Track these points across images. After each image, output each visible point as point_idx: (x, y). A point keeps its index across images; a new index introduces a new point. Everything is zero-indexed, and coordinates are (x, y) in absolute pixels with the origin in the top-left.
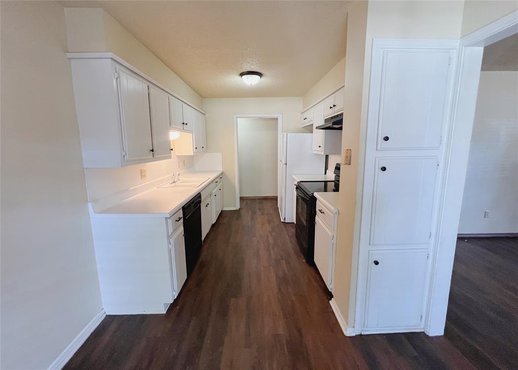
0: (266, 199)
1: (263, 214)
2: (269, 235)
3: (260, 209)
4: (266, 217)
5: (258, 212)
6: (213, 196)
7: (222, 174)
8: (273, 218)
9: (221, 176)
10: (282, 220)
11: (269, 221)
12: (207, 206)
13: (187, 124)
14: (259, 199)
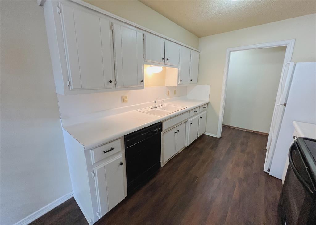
0: (255, 133)
1: (242, 151)
2: (237, 184)
3: (242, 144)
4: (246, 156)
5: (239, 148)
6: (188, 124)
7: (208, 104)
8: (253, 162)
9: (206, 106)
10: (265, 170)
11: (247, 164)
12: (176, 133)
13: (168, 59)
14: (246, 132)
